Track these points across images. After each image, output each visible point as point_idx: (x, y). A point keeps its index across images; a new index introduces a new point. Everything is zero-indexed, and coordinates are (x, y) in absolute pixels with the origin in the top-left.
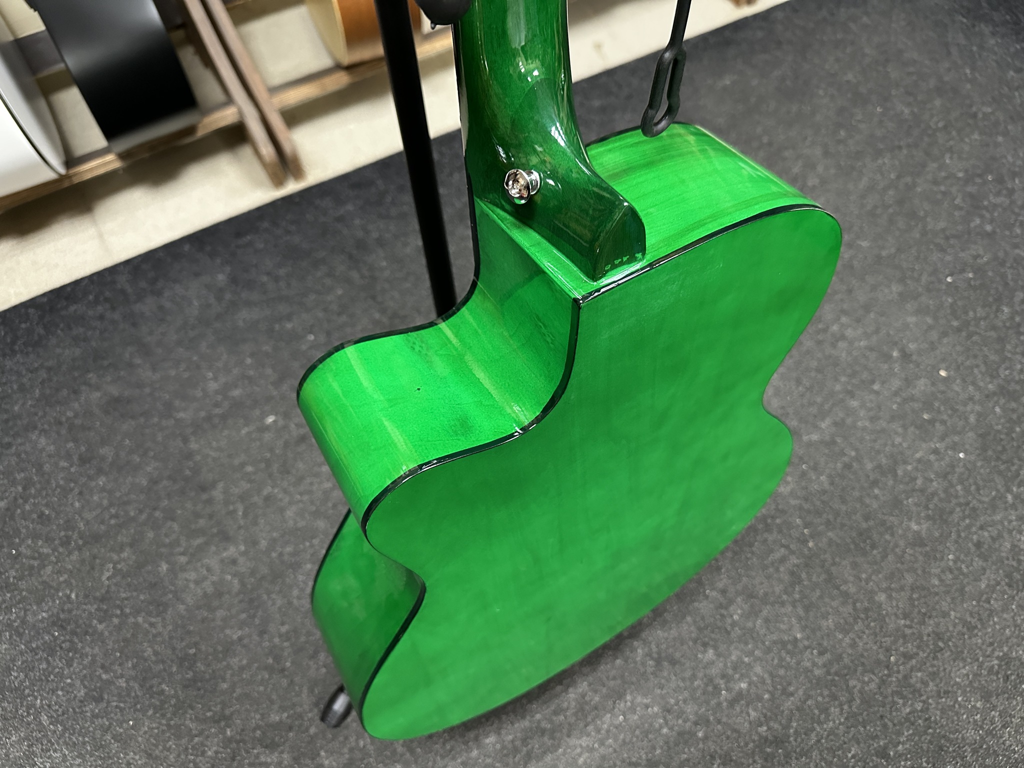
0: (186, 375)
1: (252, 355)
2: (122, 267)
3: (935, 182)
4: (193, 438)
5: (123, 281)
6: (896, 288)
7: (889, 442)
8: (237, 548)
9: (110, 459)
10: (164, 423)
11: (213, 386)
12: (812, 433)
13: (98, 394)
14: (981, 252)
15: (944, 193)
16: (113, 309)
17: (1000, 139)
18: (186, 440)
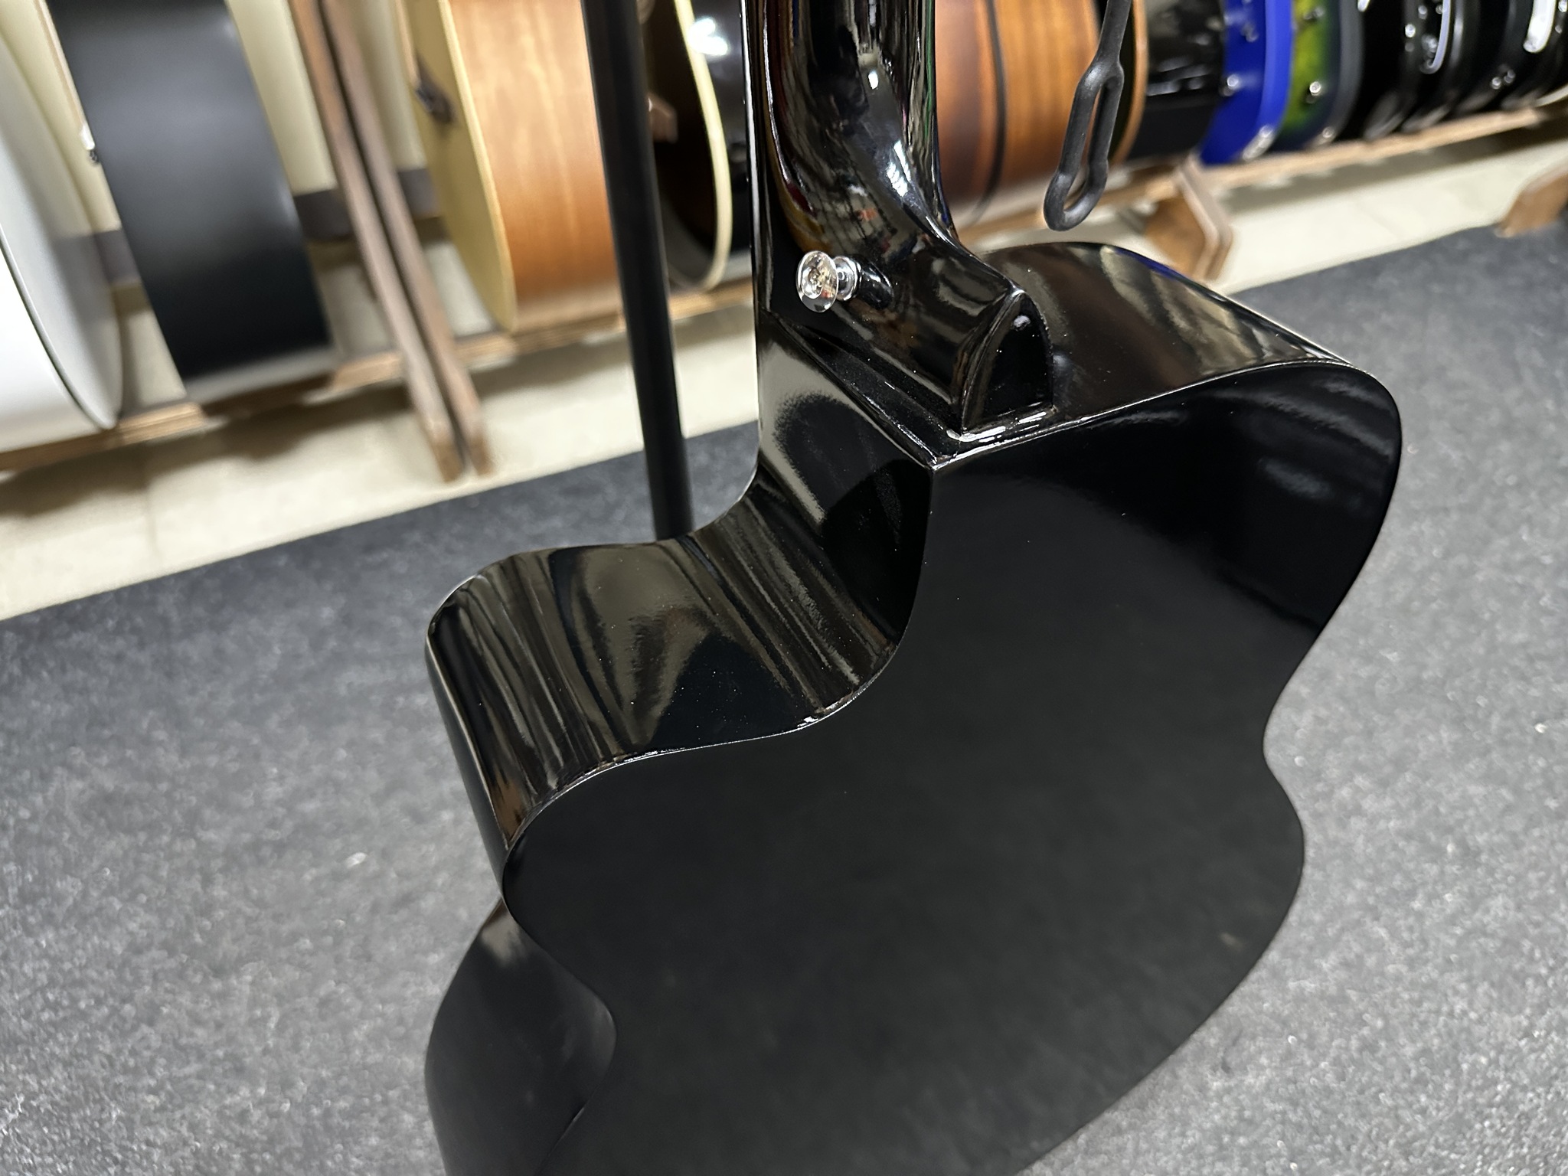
0: (233, 767)
1: (350, 745)
2: (172, 581)
3: (1506, 568)
4: (220, 878)
5: (167, 603)
6: (1446, 735)
7: (1445, 1008)
8: (251, 1092)
9: (70, 901)
10: (178, 846)
11: (274, 791)
12: (1304, 978)
13: (79, 785)
15: (1522, 587)
16: (142, 645)
18: (207, 881)
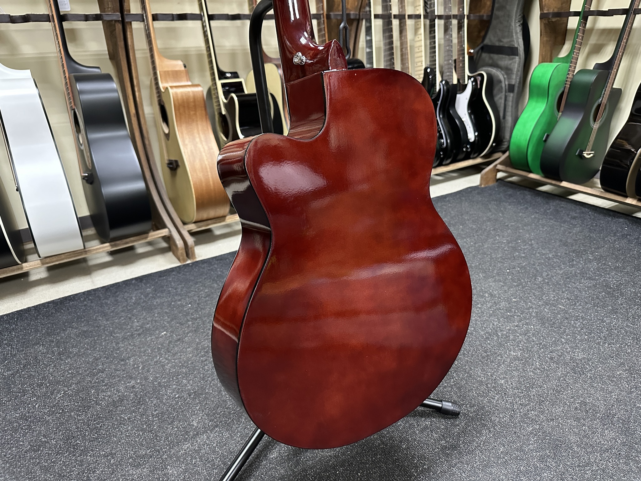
0: (123, 321)
1: (158, 313)
3: (493, 244)
4: (121, 343)
7: (491, 324)
8: (135, 382)
9: (75, 353)
10: (107, 338)
11: (136, 324)
13: (75, 330)
14: (521, 262)
15: (499, 247)
17: (521, 231)
18: (117, 344)
